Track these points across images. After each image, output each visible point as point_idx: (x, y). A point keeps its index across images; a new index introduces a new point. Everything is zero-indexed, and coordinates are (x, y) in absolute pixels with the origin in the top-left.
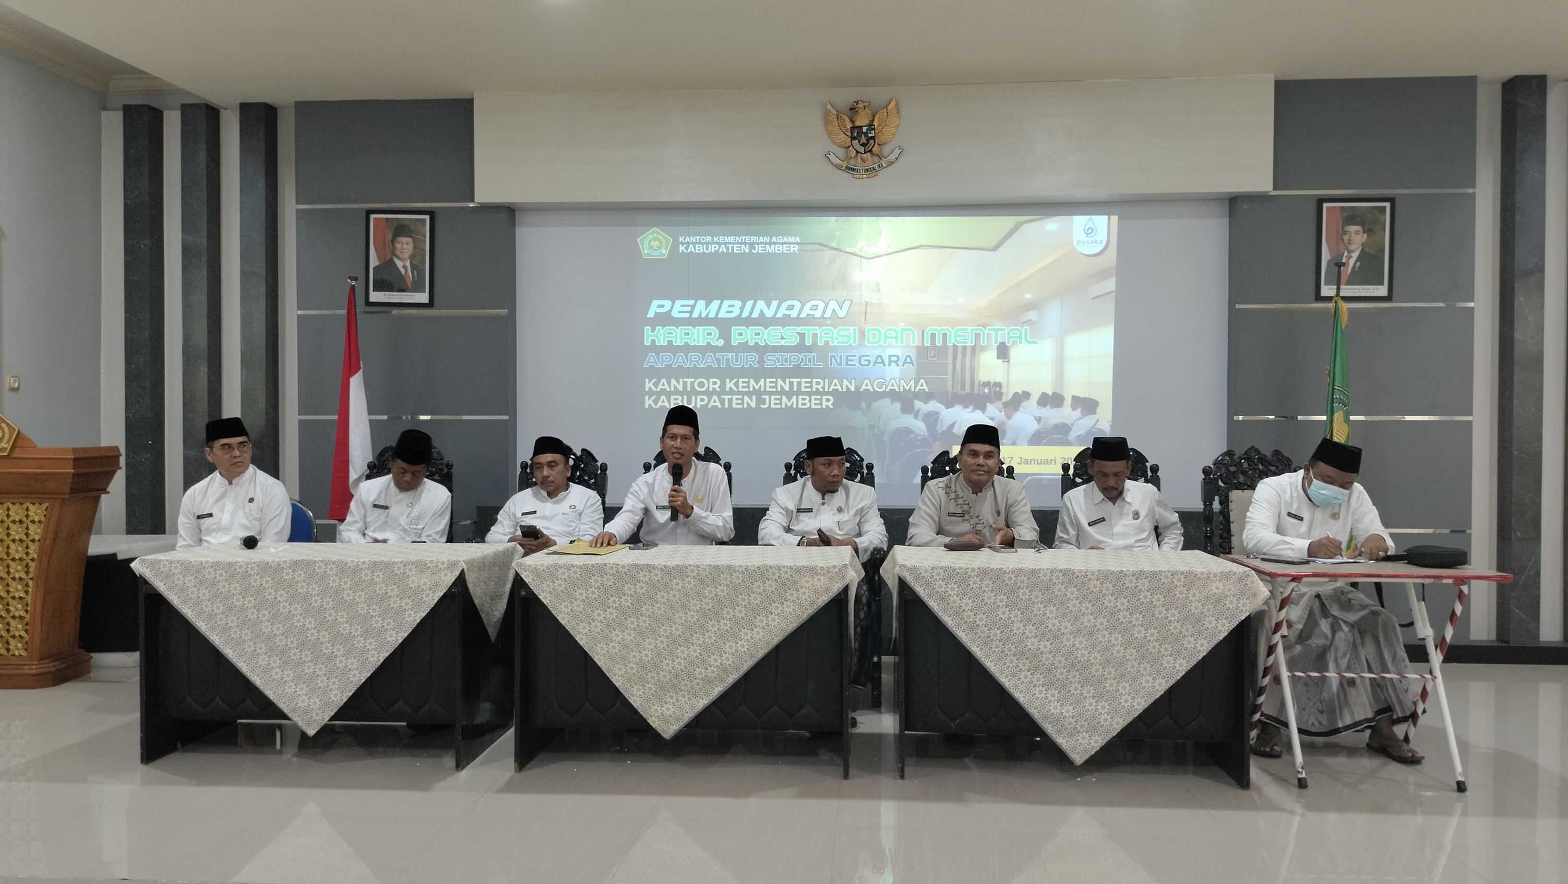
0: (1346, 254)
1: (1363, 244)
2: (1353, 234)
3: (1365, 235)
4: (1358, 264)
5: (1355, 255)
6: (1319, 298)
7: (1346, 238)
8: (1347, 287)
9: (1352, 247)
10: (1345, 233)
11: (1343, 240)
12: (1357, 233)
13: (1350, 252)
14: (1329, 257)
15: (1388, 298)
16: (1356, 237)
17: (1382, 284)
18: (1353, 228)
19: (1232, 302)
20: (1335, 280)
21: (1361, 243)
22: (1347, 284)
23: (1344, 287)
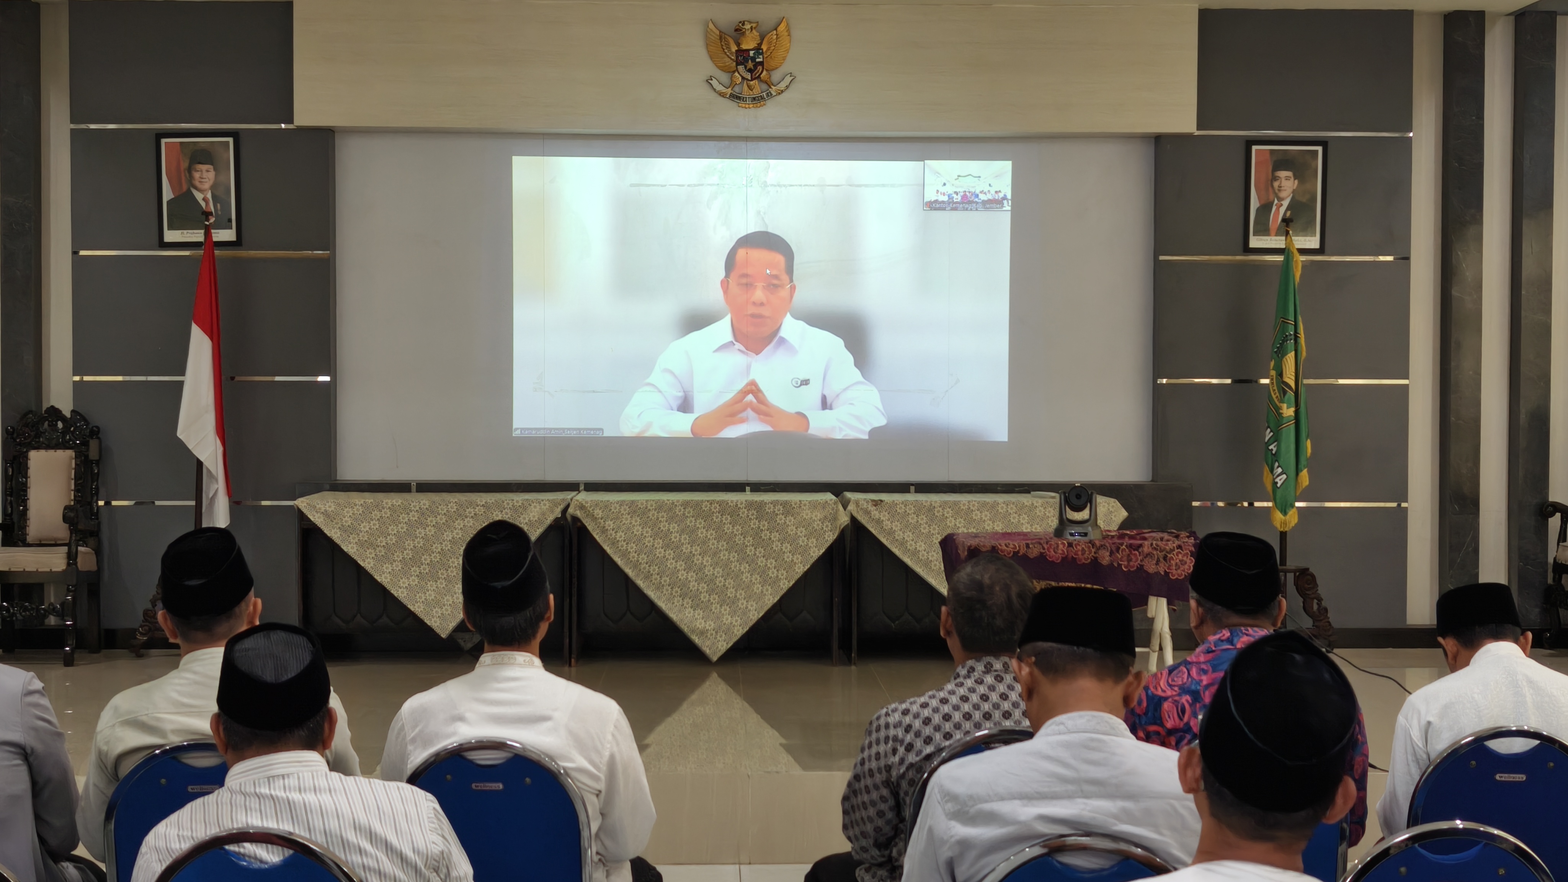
0: (1276, 201)
1: (1294, 192)
2: (1283, 180)
3: (1296, 182)
4: (1289, 213)
5: (1286, 203)
6: (1247, 250)
7: (1276, 184)
8: (1277, 238)
10: (1275, 178)
11: (1272, 186)
12: (1287, 178)
13: (1280, 199)
14: (1258, 205)
16: (1287, 183)
17: (1314, 235)
18: (1283, 174)
19: (1157, 253)
20: (1263, 230)
21: (1291, 190)
22: (1276, 235)
23: (1274, 238)
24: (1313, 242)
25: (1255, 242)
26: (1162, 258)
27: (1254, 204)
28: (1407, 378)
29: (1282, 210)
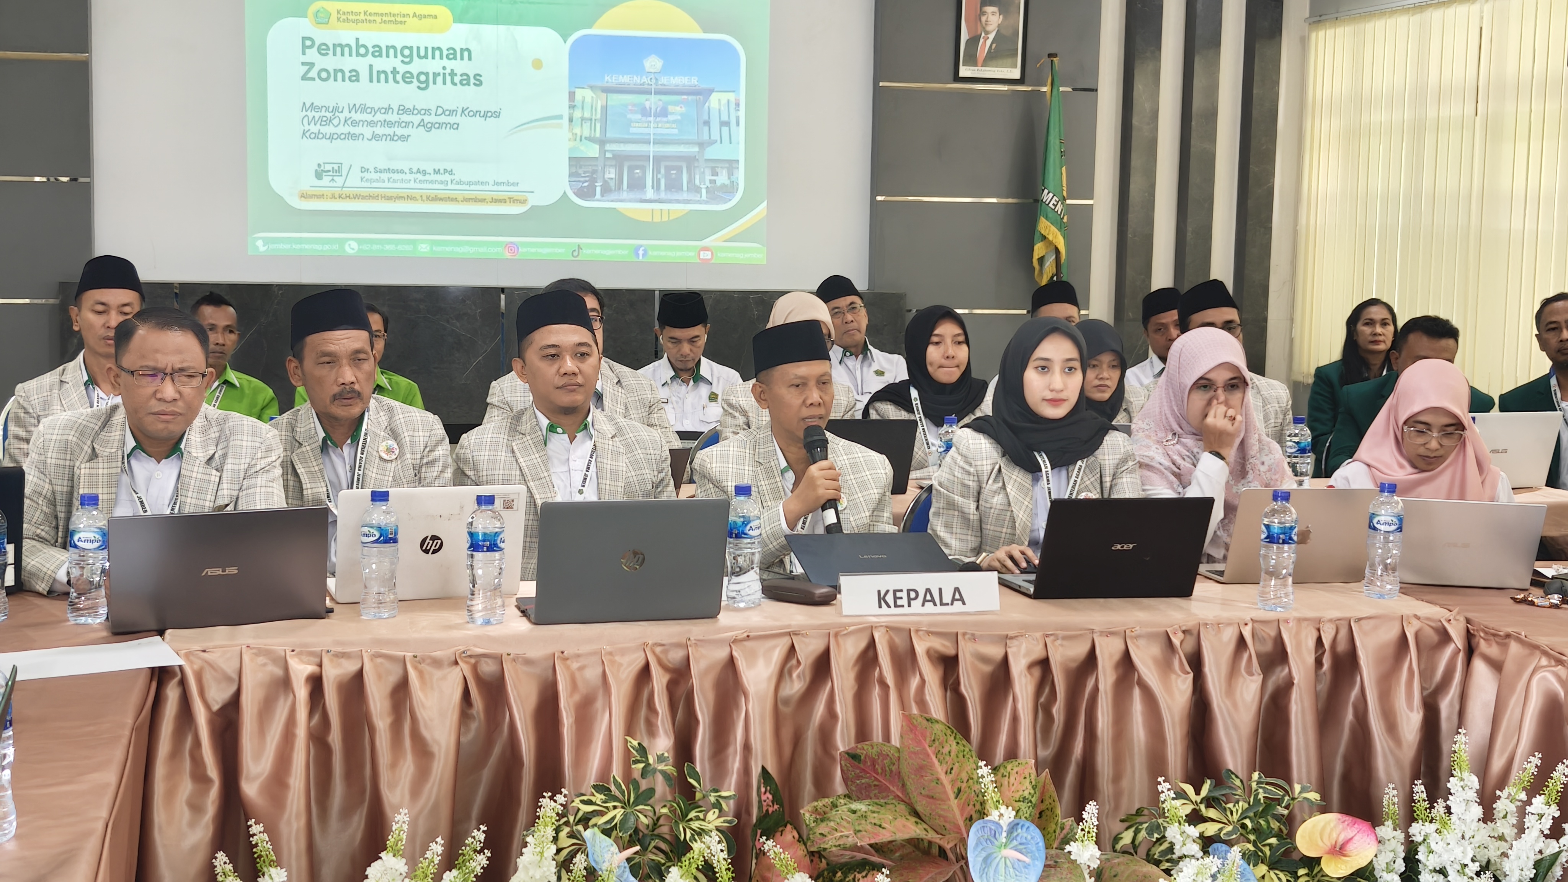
0: (983, 35)
1: (999, 26)
2: (990, 16)
3: (1001, 17)
4: (994, 45)
5: (991, 37)
6: (957, 79)
7: (984, 19)
8: (983, 68)
9: (989, 28)
10: (983, 13)
11: (980, 21)
12: (993, 13)
13: (987, 33)
14: (968, 38)
15: (1021, 81)
16: (993, 18)
17: (1016, 67)
18: (990, 9)
19: (876, 81)
20: (972, 60)
21: (996, 25)
22: (982, 66)
23: (980, 68)
24: (1016, 74)
25: (965, 71)
26: (881, 84)
27: (964, 36)
28: (1092, 198)
29: (989, 42)
